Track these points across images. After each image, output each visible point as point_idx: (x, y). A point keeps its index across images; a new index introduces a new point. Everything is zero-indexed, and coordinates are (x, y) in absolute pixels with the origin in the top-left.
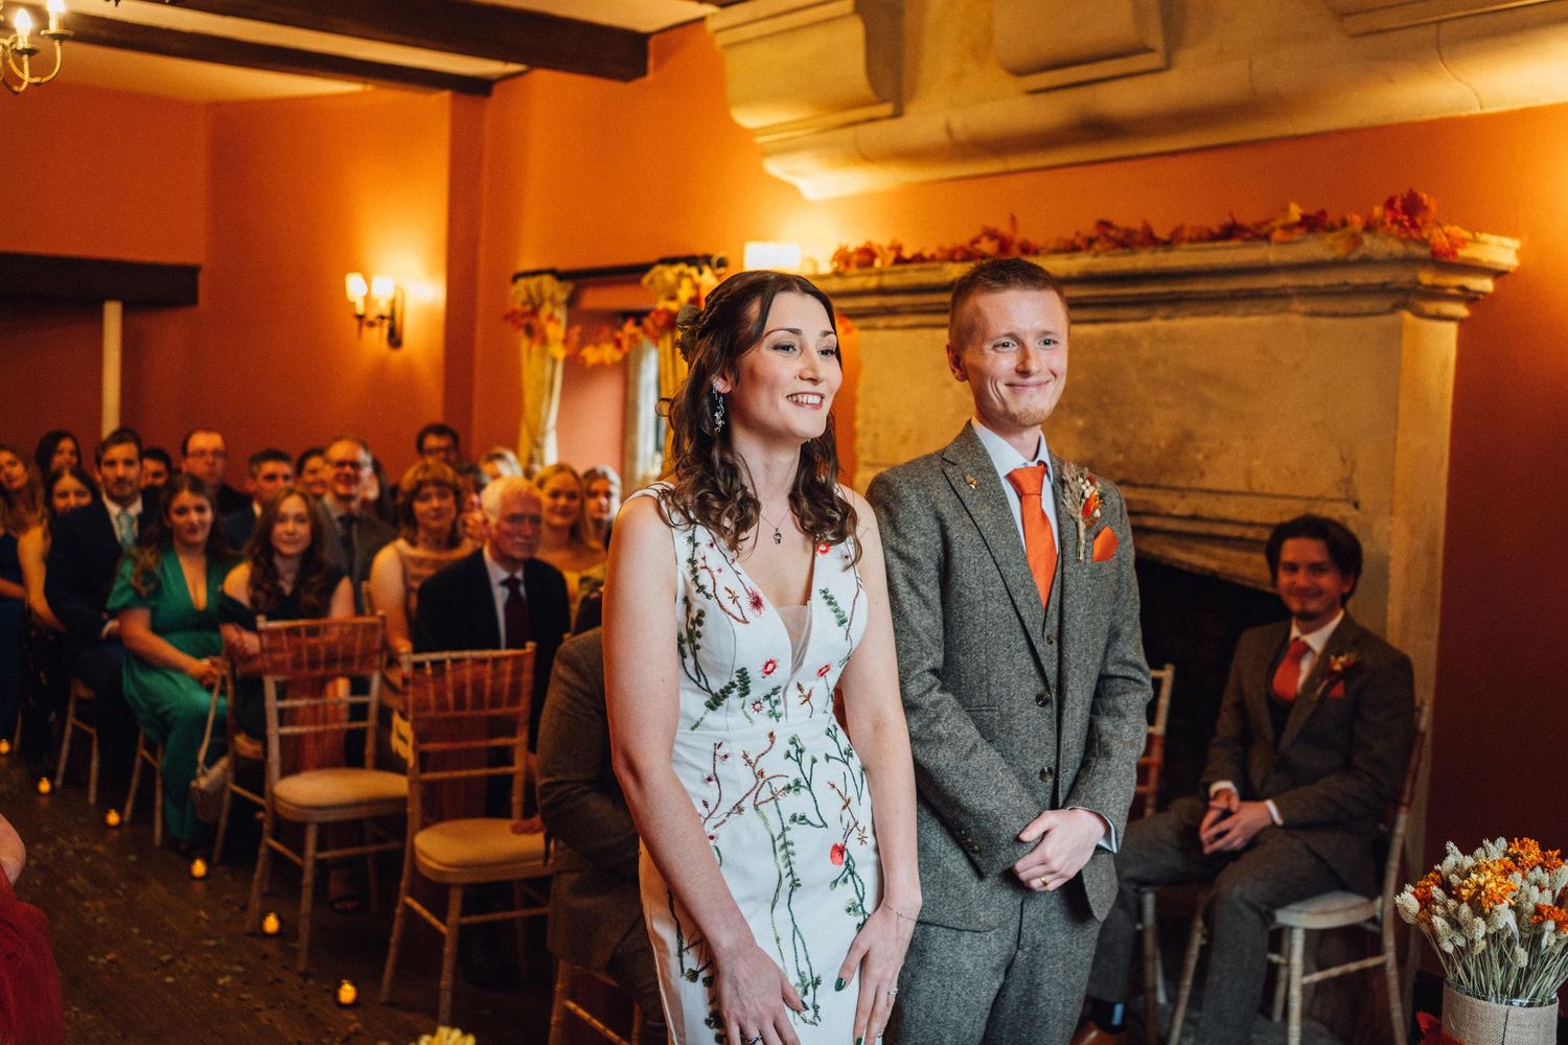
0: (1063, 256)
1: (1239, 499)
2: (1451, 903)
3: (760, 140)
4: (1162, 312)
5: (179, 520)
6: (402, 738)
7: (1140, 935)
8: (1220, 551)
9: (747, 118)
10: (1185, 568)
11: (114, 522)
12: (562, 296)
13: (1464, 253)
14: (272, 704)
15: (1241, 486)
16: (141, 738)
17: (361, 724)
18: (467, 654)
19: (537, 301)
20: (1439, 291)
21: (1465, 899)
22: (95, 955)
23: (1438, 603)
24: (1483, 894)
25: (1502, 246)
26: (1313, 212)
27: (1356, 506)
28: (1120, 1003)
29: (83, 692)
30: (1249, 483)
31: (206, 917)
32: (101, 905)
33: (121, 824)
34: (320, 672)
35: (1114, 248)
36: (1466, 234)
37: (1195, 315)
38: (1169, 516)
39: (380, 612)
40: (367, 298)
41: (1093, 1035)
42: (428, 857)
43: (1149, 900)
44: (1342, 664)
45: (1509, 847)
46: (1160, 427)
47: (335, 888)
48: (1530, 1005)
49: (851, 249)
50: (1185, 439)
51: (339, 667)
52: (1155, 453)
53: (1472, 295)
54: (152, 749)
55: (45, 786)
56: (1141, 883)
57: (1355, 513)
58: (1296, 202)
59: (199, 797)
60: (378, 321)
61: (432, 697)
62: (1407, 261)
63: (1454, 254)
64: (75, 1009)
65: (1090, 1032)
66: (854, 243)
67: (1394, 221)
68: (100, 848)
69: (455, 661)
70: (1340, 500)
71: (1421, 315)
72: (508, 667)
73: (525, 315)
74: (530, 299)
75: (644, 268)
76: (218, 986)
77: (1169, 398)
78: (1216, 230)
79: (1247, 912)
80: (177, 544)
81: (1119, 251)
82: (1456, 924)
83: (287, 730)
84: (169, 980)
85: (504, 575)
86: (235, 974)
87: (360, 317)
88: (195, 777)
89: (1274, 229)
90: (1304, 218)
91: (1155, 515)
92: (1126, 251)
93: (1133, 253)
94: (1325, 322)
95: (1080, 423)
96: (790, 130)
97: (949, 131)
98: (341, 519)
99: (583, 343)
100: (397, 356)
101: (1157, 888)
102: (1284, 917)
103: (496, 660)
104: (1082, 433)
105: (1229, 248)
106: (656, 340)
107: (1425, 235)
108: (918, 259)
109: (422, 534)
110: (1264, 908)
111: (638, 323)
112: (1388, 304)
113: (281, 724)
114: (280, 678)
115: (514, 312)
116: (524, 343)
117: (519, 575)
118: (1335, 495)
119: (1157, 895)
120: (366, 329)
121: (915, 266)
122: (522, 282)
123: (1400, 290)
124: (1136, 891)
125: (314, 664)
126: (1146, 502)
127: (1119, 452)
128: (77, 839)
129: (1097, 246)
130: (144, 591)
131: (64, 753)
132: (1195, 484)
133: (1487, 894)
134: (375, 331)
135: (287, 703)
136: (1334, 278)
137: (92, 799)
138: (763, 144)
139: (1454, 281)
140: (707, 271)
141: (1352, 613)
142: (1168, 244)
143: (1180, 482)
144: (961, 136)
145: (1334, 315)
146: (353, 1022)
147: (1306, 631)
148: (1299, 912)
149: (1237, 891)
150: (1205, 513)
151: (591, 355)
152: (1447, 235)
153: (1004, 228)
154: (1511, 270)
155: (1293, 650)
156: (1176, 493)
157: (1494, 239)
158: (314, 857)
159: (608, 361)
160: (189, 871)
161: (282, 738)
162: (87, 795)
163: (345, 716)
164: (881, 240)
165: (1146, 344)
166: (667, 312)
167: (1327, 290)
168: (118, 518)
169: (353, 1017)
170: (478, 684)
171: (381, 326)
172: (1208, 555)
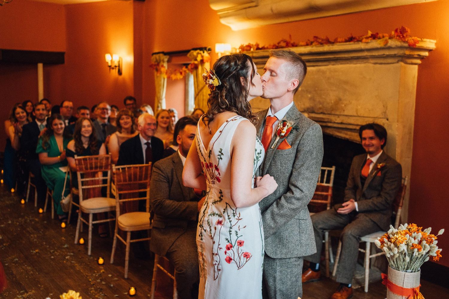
0: (304, 47)
1: (354, 118)
2: (389, 243)
3: (219, 13)
4: (333, 63)
5: (55, 127)
6: (114, 190)
7: (324, 244)
8: (349, 133)
9: (215, 7)
10: (340, 138)
11: (39, 127)
12: (166, 60)
13: (418, 45)
14: (80, 180)
15: (355, 114)
16: (48, 189)
17: (106, 185)
18: (132, 166)
19: (159, 61)
20: (412, 56)
21: (393, 242)
22: (32, 250)
23: (412, 147)
24: (397, 241)
25: (430, 42)
26: (374, 33)
27: (387, 120)
28: (318, 263)
29: (32, 176)
30: (357, 113)
31: (64, 239)
32: (36, 236)
33: (43, 212)
34: (94, 170)
35: (318, 44)
36: (419, 39)
37: (341, 64)
38: (335, 123)
39: (110, 153)
40: (112, 61)
41: (310, 272)
42: (121, 223)
43: (327, 234)
44: (381, 166)
45: (408, 226)
46: (331, 97)
47: (100, 231)
48: (411, 272)
49: (245, 45)
50: (339, 101)
51: (98, 170)
52: (331, 105)
53: (422, 57)
54: (50, 191)
55: (23, 202)
56: (324, 229)
57: (387, 122)
58: (370, 30)
59: (63, 205)
60: (115, 68)
61: (122, 178)
62: (401, 48)
63: (415, 45)
64: (26, 266)
65: (309, 271)
66: (246, 44)
67: (397, 36)
68: (37, 220)
69: (128, 168)
70: (383, 118)
71: (406, 63)
72: (144, 169)
73: (155, 65)
74: (157, 61)
75: (188, 51)
76: (66, 259)
77: (334, 88)
78: (347, 39)
79: (352, 238)
80: (55, 134)
81: (319, 45)
82: (390, 249)
83: (84, 187)
84: (52, 257)
85: (145, 141)
86: (71, 256)
87: (110, 66)
88: (61, 200)
89: (363, 39)
90: (372, 35)
91: (331, 122)
92: (321, 45)
93: (323, 46)
94: (378, 66)
95: (309, 96)
96: (227, 11)
97: (272, 10)
98: (102, 125)
99: (171, 73)
100: (120, 77)
101: (329, 231)
102: (364, 239)
103: (141, 168)
104: (310, 99)
105: (350, 44)
106: (192, 72)
107: (407, 40)
108: (263, 48)
109: (123, 130)
110: (357, 237)
111: (187, 67)
112: (397, 60)
113: (83, 185)
114: (82, 172)
115: (152, 65)
116: (155, 73)
117: (150, 141)
118: (381, 116)
119: (329, 232)
120: (111, 70)
121: (262, 50)
122: (154, 56)
123: (400, 56)
124: (322, 231)
125: (91, 168)
126: (328, 119)
127: (320, 104)
128: (30, 217)
129: (314, 44)
130: (45, 148)
131: (28, 192)
132: (342, 113)
133: (398, 241)
134: (114, 71)
135: (84, 180)
136: (381, 53)
137: (36, 205)
138: (219, 15)
139: (416, 53)
140: (206, 52)
141: (385, 151)
142: (332, 43)
143: (338, 113)
144: (275, 12)
145: (381, 64)
146: (102, 269)
147: (371, 157)
148: (369, 238)
149: (349, 232)
150: (345, 122)
151: (173, 77)
152: (413, 40)
153: (288, 39)
154: (434, 49)
155: (367, 162)
156: (337, 116)
157: (428, 40)
158: (92, 223)
159: (179, 78)
160: (60, 226)
161: (83, 190)
162: (34, 204)
163: (101, 183)
164: (253, 43)
165: (328, 73)
166: (194, 64)
167: (379, 56)
168: (40, 126)
169: (102, 268)
170: (135, 175)
171: (116, 69)
172: (346, 134)
